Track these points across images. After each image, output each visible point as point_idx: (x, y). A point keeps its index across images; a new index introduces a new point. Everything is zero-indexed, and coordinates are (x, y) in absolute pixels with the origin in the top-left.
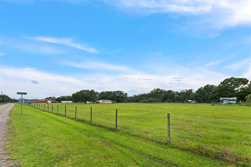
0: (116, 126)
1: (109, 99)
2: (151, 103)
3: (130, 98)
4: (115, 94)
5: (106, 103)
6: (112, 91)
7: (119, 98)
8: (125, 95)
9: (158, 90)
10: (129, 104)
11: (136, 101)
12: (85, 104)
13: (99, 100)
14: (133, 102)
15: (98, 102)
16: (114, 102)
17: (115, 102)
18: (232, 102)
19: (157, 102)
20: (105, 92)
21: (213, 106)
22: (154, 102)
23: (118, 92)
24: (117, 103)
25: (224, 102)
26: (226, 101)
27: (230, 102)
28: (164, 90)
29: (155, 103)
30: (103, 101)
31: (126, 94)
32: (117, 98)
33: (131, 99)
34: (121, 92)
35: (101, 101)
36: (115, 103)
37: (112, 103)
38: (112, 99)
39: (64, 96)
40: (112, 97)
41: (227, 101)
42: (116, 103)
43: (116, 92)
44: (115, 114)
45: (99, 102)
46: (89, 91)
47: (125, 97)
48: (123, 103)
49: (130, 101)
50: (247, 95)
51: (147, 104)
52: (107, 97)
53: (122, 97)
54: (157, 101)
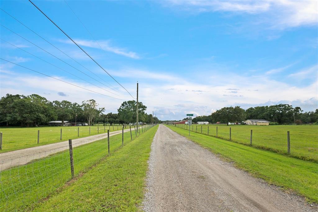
1: (262, 119)
3: (307, 115)
4: (274, 111)
5: (260, 124)
6: (267, 106)
7: (281, 117)
8: (295, 111)
10: (308, 126)
12: (228, 126)
13: (246, 119)
14: (314, 123)
15: (245, 123)
16: (272, 123)
17: (274, 123)
20: (255, 108)
23: (280, 106)
24: (279, 124)
30: (252, 122)
31: (298, 108)
32: (278, 117)
33: (309, 117)
34: (287, 106)
35: (249, 122)
36: (274, 125)
37: (270, 124)
38: (269, 119)
39: (200, 116)
40: (267, 115)
42: (276, 124)
43: (276, 106)
45: (246, 124)
46: (233, 108)
47: (296, 114)
48: (291, 124)
49: (306, 121)
52: (258, 115)
53: (290, 114)
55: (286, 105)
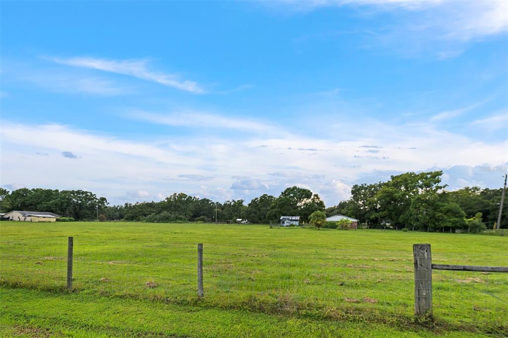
0: (70, 280)
1: (47, 211)
2: (167, 222)
3: (115, 209)
4: (67, 199)
5: (37, 220)
6: (57, 190)
7: (80, 210)
8: (99, 202)
9: (182, 196)
10: (112, 223)
11: (132, 218)
13: (9, 211)
14: (122, 220)
15: (6, 216)
16: (64, 218)
17: (67, 218)
18: (294, 223)
19: (181, 221)
20: (33, 190)
21: (271, 229)
22: (173, 220)
23: (78, 192)
24: (75, 221)
25: (286, 224)
26: (287, 221)
27: (292, 222)
28: (194, 198)
29: (176, 222)
30: (24, 215)
31: (103, 199)
32: (75, 209)
33: (117, 213)
34: (89, 194)
35: (16, 215)
36: (67, 221)
37: (58, 220)
38: (59, 211)
40: (56, 204)
41: (289, 221)
42: (70, 220)
43: (73, 192)
44: (66, 249)
45: (9, 218)
47: (99, 207)
48: (94, 221)
49: (114, 217)
50: (310, 214)
51: (158, 224)
52: (39, 204)
53: (92, 207)
54: (181, 219)
55: (88, 192)
